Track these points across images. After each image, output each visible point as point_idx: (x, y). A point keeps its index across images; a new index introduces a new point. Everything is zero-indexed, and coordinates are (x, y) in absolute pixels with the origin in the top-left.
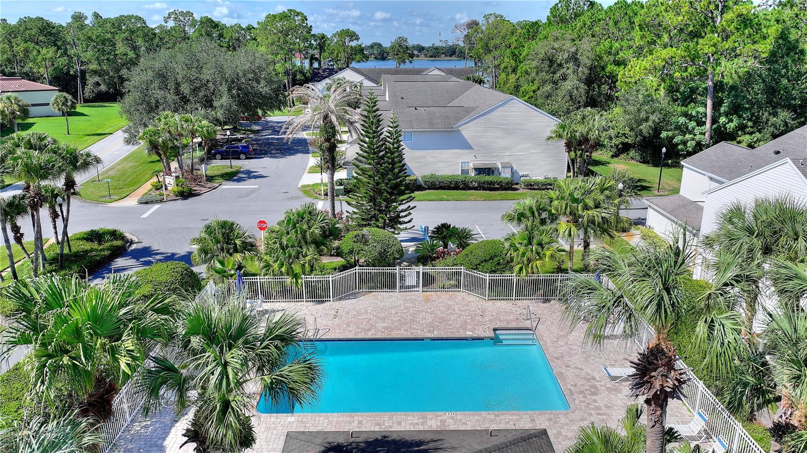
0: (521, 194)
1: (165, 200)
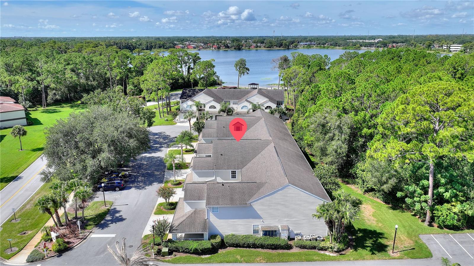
0: (294, 255)
1: (46, 258)
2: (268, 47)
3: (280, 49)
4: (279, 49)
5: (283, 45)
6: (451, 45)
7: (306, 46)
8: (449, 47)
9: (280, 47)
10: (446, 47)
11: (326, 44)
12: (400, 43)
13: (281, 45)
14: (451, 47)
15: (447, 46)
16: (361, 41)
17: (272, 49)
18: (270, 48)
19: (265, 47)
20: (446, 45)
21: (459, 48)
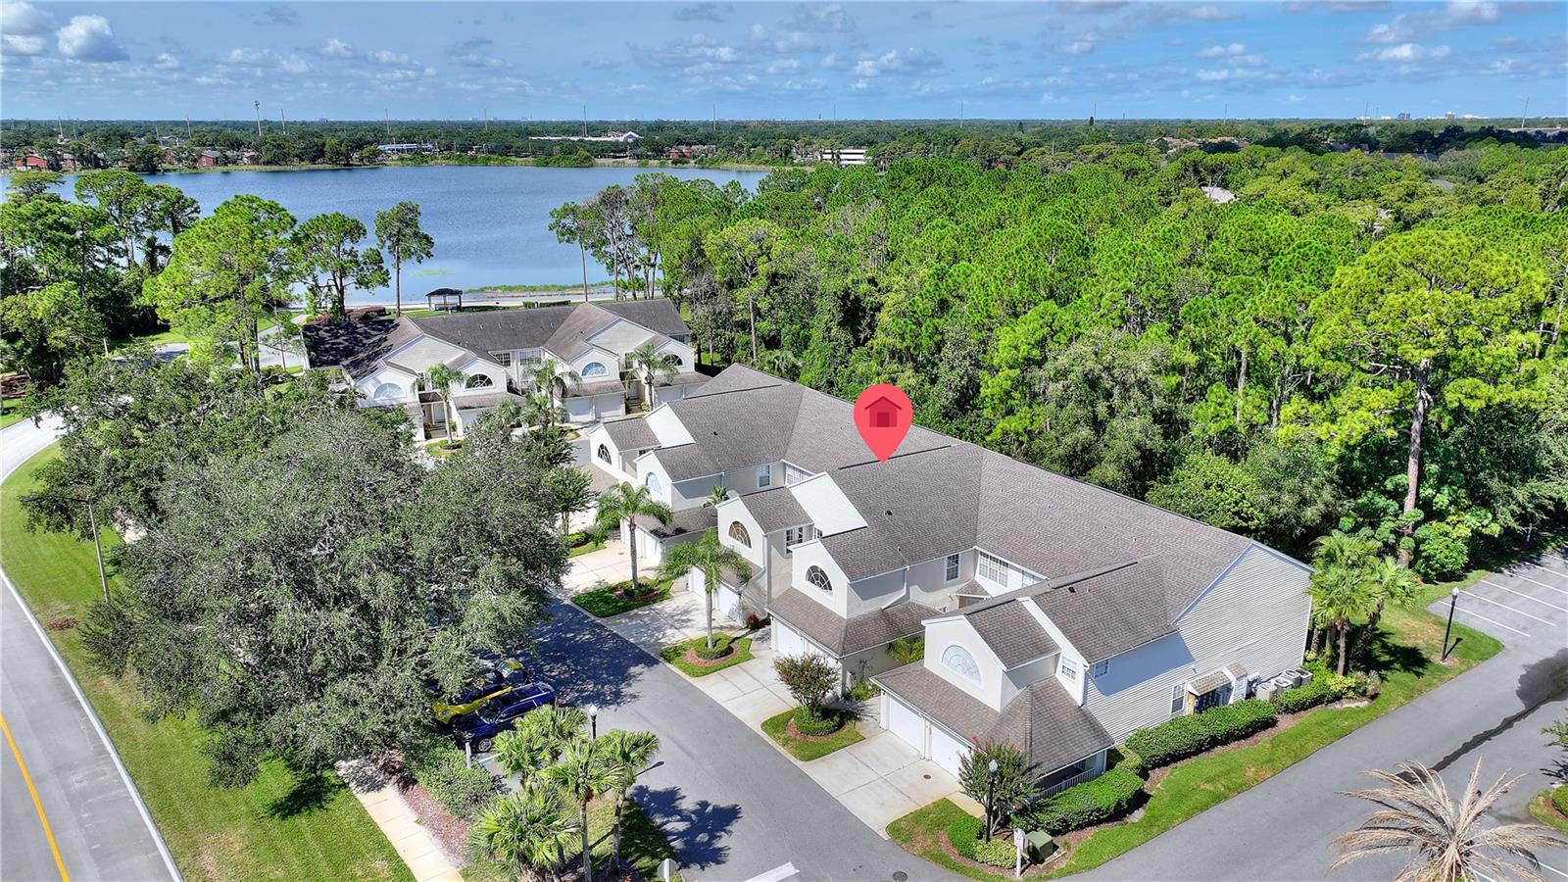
0: (1290, 737)
2: (268, 163)
3: (316, 167)
4: (312, 167)
5: (328, 155)
6: (841, 151)
7: (407, 156)
8: (838, 157)
9: (313, 160)
10: (830, 156)
11: (472, 149)
12: (695, 144)
13: (316, 154)
14: (842, 157)
15: (833, 153)
16: (576, 139)
17: (288, 168)
18: (277, 163)
19: (254, 160)
20: (830, 151)
21: (861, 157)
